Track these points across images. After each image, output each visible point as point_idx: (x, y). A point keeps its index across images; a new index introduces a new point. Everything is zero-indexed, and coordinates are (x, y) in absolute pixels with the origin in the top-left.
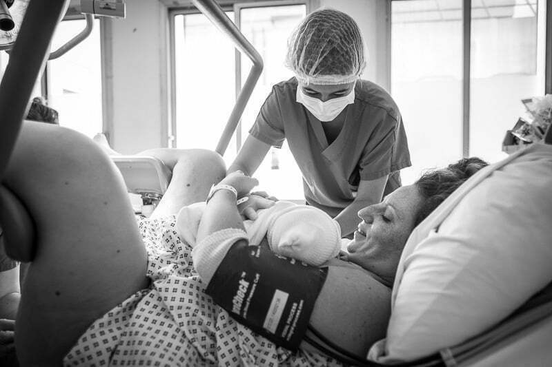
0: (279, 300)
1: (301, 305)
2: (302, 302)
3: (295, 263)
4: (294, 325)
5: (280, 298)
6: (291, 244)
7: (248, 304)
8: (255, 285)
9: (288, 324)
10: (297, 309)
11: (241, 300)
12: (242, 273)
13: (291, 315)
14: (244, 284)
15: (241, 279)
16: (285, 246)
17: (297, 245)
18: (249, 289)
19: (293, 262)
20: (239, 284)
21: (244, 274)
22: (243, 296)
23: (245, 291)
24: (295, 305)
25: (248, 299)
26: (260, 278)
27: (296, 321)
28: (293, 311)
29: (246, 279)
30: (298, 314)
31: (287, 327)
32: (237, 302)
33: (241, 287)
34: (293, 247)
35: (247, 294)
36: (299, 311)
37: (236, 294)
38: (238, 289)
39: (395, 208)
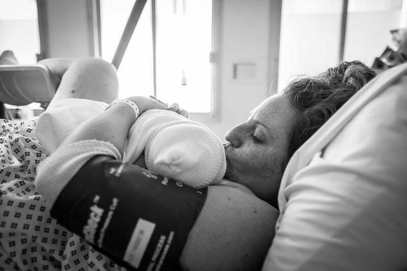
0: (142, 232)
1: (171, 238)
2: (172, 234)
3: (168, 183)
4: (161, 262)
5: (145, 229)
6: (169, 162)
7: (102, 236)
8: (111, 213)
9: (153, 262)
10: (166, 243)
11: (93, 232)
12: (94, 197)
13: (158, 251)
14: (97, 211)
15: (93, 204)
16: (162, 163)
17: (178, 165)
18: (103, 218)
19: (165, 182)
20: (90, 212)
21: (97, 198)
22: (96, 226)
23: (98, 220)
24: (163, 238)
25: (103, 230)
26: (118, 203)
27: (163, 257)
28: (160, 246)
29: (100, 205)
30: (166, 249)
31: (152, 265)
32: (89, 233)
33: (92, 215)
34: (171, 166)
35: (101, 224)
36: (167, 247)
37: (86, 223)
38: (88, 217)
39: (266, 127)
